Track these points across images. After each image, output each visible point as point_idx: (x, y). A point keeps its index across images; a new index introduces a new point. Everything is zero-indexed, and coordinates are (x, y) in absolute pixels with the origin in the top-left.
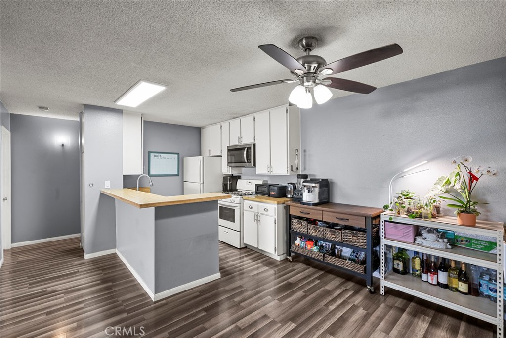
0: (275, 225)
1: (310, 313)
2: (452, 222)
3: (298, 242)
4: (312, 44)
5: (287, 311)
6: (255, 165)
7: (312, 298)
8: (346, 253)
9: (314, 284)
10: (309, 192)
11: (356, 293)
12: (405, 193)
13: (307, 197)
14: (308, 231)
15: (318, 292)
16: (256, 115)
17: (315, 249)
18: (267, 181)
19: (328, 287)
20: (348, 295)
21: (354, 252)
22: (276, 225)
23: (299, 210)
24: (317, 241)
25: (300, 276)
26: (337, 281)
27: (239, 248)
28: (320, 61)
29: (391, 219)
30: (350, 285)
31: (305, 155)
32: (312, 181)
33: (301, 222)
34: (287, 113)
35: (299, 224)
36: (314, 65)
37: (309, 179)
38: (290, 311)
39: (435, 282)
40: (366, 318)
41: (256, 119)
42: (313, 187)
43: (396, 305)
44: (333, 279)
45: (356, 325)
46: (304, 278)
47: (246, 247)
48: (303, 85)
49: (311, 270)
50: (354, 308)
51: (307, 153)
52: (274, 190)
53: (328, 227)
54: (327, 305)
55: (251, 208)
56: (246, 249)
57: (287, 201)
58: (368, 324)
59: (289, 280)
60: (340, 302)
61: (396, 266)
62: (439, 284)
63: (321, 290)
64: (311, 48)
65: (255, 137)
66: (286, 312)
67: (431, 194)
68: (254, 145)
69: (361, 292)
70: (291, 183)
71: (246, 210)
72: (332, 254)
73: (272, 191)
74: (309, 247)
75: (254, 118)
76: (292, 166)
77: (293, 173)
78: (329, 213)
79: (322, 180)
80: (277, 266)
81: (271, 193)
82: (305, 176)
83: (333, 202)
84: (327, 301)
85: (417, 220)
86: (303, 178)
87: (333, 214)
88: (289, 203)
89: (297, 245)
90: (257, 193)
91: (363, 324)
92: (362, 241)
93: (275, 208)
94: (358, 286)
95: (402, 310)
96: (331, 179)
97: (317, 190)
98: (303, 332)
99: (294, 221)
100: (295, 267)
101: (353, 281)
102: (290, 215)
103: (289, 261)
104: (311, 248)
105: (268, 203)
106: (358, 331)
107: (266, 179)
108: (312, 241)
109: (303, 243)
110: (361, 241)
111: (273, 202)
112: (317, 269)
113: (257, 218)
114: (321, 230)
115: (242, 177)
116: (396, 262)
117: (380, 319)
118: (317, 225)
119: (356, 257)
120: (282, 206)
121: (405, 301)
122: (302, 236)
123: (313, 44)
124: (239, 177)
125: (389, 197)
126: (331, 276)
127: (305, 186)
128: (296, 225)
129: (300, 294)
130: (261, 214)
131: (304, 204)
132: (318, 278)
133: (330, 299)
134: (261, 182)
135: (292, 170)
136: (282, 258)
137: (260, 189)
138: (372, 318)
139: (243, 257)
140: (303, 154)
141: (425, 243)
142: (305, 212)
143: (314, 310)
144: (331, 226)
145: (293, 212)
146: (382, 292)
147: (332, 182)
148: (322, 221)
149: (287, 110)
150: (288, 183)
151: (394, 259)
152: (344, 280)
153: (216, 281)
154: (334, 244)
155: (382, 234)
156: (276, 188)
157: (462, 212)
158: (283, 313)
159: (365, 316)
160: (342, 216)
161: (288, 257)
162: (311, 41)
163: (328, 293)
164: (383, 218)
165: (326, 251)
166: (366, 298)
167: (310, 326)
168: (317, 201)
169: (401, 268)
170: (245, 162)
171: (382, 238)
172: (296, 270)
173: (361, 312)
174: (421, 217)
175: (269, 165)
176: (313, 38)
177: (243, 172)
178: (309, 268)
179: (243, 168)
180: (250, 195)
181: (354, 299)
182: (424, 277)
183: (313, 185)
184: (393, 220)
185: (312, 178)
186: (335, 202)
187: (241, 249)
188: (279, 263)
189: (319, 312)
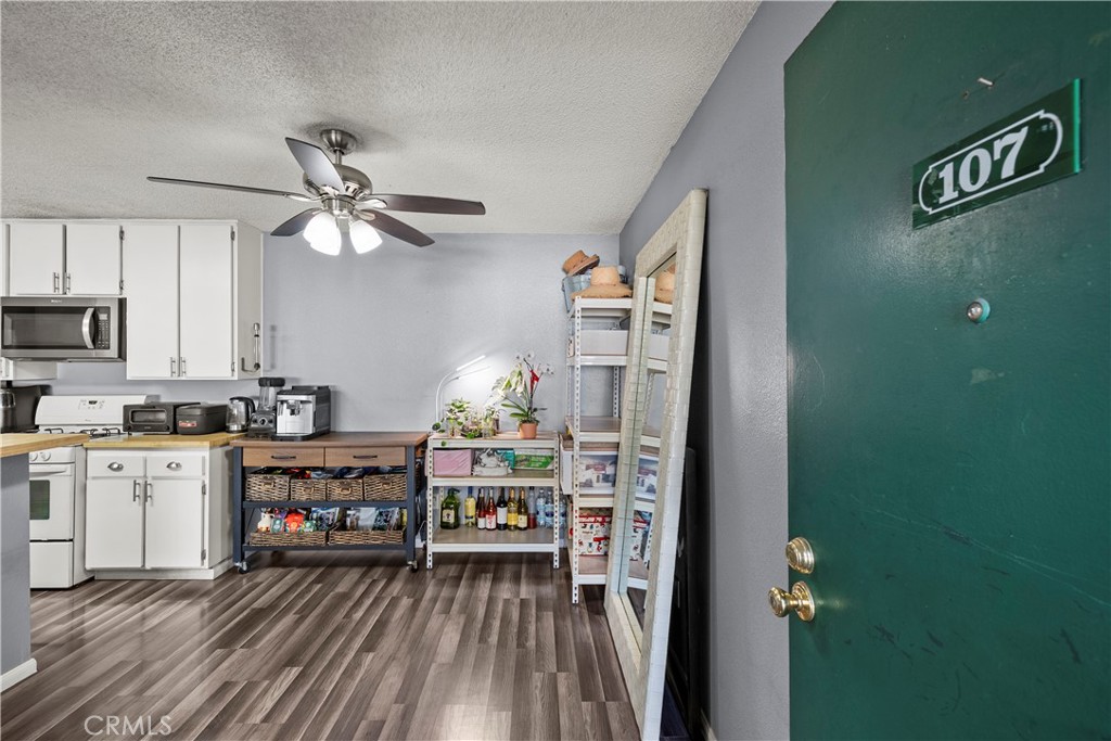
0: (203, 498)
1: (321, 640)
2: (512, 437)
3: (265, 522)
4: (346, 144)
5: (273, 655)
6: (122, 355)
7: (317, 617)
8: (367, 520)
9: (312, 594)
10: (293, 413)
11: (391, 580)
12: (458, 404)
13: (286, 424)
14: (289, 495)
15: (324, 602)
16: (128, 226)
17: (308, 527)
18: (158, 397)
19: (341, 588)
20: (380, 588)
21: (381, 514)
22: (207, 496)
23: (270, 453)
24: (309, 511)
25: (275, 591)
26: (355, 574)
27: (67, 586)
28: (365, 181)
29: (443, 444)
30: (378, 572)
31: (273, 337)
32: (296, 390)
33: (272, 479)
34: (233, 239)
35: (266, 484)
36: (353, 186)
37: (287, 387)
38: (281, 652)
39: (494, 526)
40: (414, 607)
41: (125, 236)
42: (302, 402)
43: (450, 574)
44: (345, 574)
45: (402, 623)
46: (289, 591)
47: (91, 580)
48: (332, 214)
49: (296, 573)
50: (394, 602)
51: (280, 334)
52: (190, 417)
53: (335, 478)
54: (348, 615)
55: (120, 468)
56: (95, 585)
57: (233, 438)
58: (419, 614)
59: (255, 605)
60: (368, 602)
61: (445, 520)
62: (498, 527)
63: (329, 597)
64: (344, 151)
65: (122, 281)
66: (270, 658)
67: (490, 403)
68: (122, 303)
69: (398, 576)
70: (240, 399)
71: (94, 478)
72: (343, 527)
73: (184, 420)
74: (293, 527)
75: (122, 232)
76: (243, 359)
77: (245, 375)
78: (338, 450)
79: (319, 388)
80: (206, 594)
81: (181, 424)
82: (279, 382)
83: (337, 430)
84: (347, 609)
85: (476, 440)
86: (274, 386)
87: (348, 450)
88: (241, 443)
89: (264, 529)
90: (128, 428)
91: (413, 617)
92: (399, 488)
93: (204, 458)
94: (390, 570)
95: (459, 578)
96: (334, 387)
97: (310, 408)
98: (320, 671)
99: (254, 480)
100: (258, 580)
101: (380, 566)
102: (243, 468)
103: (242, 572)
104: (299, 526)
105: (178, 449)
106: (409, 628)
107: (153, 391)
108: (298, 513)
109: (278, 522)
110: (397, 490)
111: (198, 443)
112: (308, 569)
113: (143, 492)
114: (321, 486)
115: (55, 389)
116: (445, 512)
117: (434, 600)
118: (309, 477)
119: (385, 521)
120: (220, 452)
121: (460, 566)
122: (274, 508)
123: (349, 146)
124: (45, 390)
125: (436, 412)
126: (340, 571)
127: (282, 402)
128: (258, 488)
129: (290, 618)
130: (154, 478)
131: (283, 439)
132: (316, 581)
133: (351, 604)
134: (140, 400)
135: (243, 369)
136: (220, 570)
137: (139, 417)
138: (424, 603)
139: (82, 610)
140: (269, 333)
141: (486, 472)
142: (286, 455)
143: (328, 631)
144: (341, 474)
145: (250, 460)
146: (429, 564)
147: (336, 392)
148: (322, 469)
149: (233, 233)
150: (232, 399)
151: (443, 509)
152: (364, 569)
153: (27, 684)
154: (345, 507)
155: (428, 472)
156: (198, 412)
157: (524, 422)
158: (266, 663)
159: (413, 605)
160: (364, 452)
161: (238, 564)
162: (346, 138)
163: (345, 596)
164: (431, 445)
165: (330, 526)
166: (407, 582)
167: (329, 657)
168: (310, 430)
169: (452, 520)
170: (86, 348)
171: (430, 476)
172: (261, 583)
173: (406, 602)
174: (480, 436)
175: (176, 358)
176: (351, 136)
177: (59, 376)
178: (292, 571)
179: (59, 364)
180: (103, 435)
181: (389, 590)
182: (482, 523)
183: (304, 398)
184: (447, 446)
185: (295, 385)
186: (343, 430)
187: (73, 588)
188: (212, 585)
189: (338, 631)
